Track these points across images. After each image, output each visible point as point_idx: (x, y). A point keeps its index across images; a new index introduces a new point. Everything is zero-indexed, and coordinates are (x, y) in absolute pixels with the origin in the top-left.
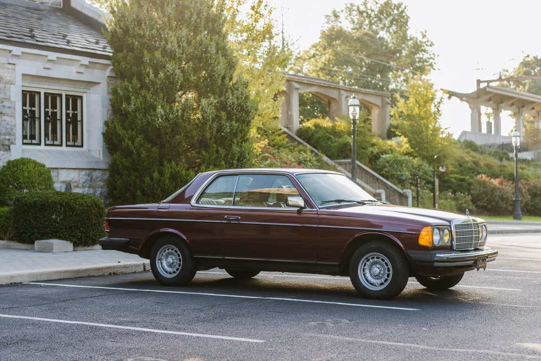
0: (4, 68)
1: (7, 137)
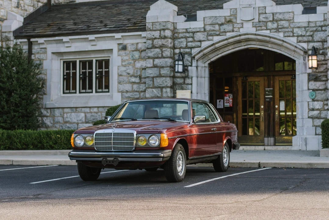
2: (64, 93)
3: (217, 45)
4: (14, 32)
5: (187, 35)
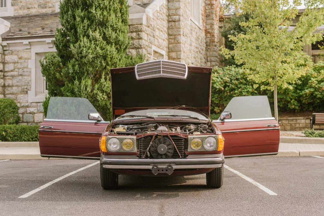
0: (24, 52)
1: (26, 87)
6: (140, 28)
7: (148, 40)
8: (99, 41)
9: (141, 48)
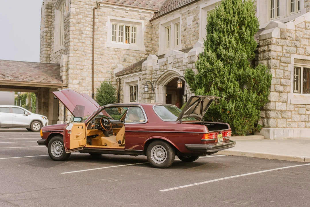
2: (130, 102)
3: (162, 77)
4: (115, 74)
5: (155, 72)
6: (270, 41)
7: (282, 51)
8: (211, 58)
9: (270, 59)
